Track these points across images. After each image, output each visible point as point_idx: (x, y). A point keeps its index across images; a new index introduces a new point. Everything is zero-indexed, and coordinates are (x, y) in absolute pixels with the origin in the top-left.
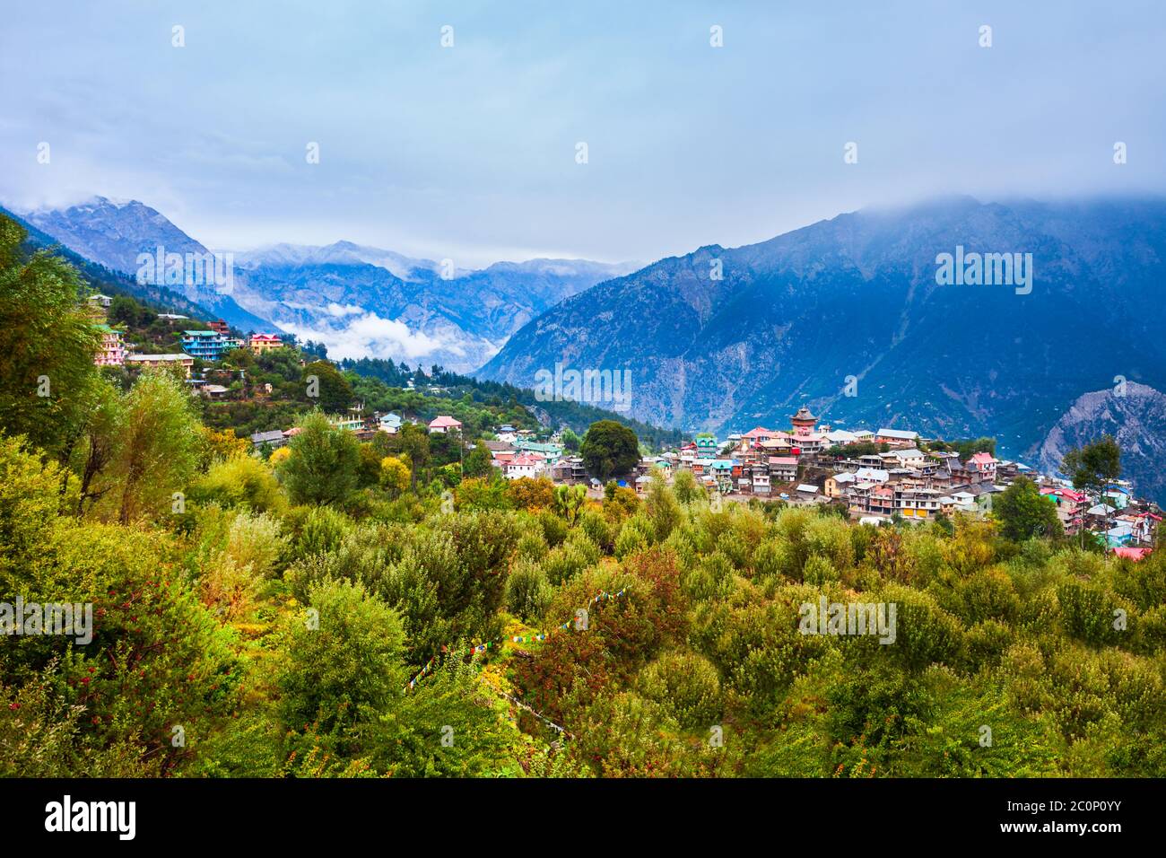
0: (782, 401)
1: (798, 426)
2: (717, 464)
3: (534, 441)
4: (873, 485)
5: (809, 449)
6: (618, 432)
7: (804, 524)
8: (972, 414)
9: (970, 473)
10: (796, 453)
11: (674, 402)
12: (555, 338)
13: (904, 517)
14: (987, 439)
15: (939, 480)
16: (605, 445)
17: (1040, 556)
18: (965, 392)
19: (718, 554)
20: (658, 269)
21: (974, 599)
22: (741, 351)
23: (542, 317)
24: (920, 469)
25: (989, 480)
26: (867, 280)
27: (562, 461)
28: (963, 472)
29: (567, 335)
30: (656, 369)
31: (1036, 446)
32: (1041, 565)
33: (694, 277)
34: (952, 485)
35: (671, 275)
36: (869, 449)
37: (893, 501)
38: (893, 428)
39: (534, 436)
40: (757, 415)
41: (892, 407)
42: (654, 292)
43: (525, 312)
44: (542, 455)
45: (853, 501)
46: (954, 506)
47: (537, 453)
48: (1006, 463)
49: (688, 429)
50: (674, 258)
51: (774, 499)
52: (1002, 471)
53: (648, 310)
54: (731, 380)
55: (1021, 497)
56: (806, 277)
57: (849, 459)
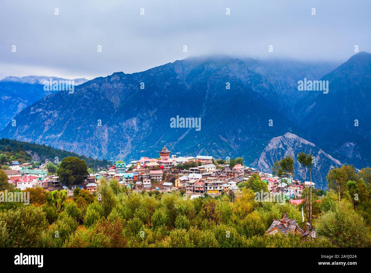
0: (154, 145)
1: (163, 156)
2: (126, 175)
3: (31, 169)
4: (195, 181)
5: (167, 166)
6: (77, 162)
7: (174, 201)
8: (232, 147)
9: (234, 173)
10: (162, 168)
11: (102, 147)
12: (41, 116)
13: (209, 194)
14: (240, 158)
15: (222, 177)
16: (70, 169)
17: (269, 206)
18: (229, 138)
19: (136, 219)
20: (94, 83)
21: (247, 228)
22: (134, 121)
23: (33, 105)
24: (214, 172)
25: (241, 176)
26: (189, 90)
27: (47, 178)
28: (231, 173)
29: (47, 115)
30: (94, 131)
31: (256, 160)
32: (270, 210)
33: (111, 87)
34: (227, 178)
35: (100, 85)
36: (193, 165)
37: (204, 187)
38: (201, 155)
39: (31, 166)
40: (142, 151)
41: (200, 145)
42: (92, 94)
43: (24, 102)
44: (36, 176)
45: (187, 189)
46: (229, 188)
47: (33, 175)
48: (247, 168)
49: (110, 159)
50: (101, 78)
51: (153, 190)
52: (246, 171)
53: (89, 102)
54: (130, 135)
55: (254, 182)
56: (162, 88)
57: (185, 170)
